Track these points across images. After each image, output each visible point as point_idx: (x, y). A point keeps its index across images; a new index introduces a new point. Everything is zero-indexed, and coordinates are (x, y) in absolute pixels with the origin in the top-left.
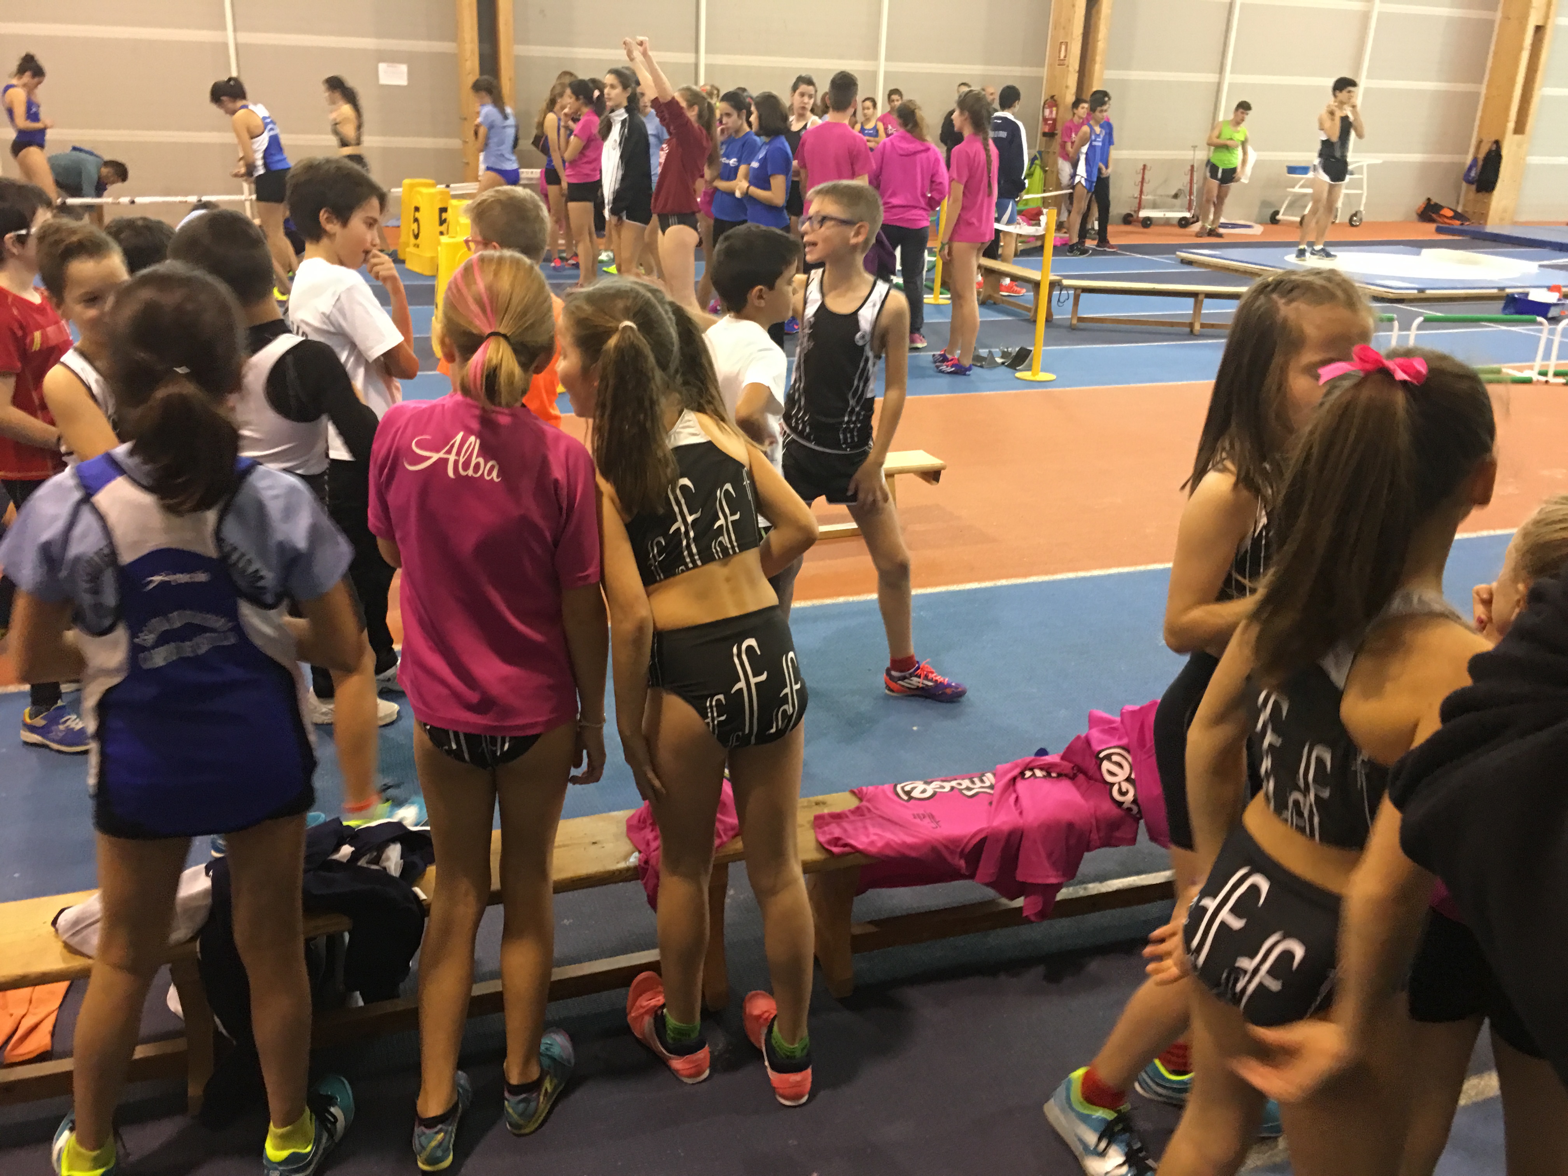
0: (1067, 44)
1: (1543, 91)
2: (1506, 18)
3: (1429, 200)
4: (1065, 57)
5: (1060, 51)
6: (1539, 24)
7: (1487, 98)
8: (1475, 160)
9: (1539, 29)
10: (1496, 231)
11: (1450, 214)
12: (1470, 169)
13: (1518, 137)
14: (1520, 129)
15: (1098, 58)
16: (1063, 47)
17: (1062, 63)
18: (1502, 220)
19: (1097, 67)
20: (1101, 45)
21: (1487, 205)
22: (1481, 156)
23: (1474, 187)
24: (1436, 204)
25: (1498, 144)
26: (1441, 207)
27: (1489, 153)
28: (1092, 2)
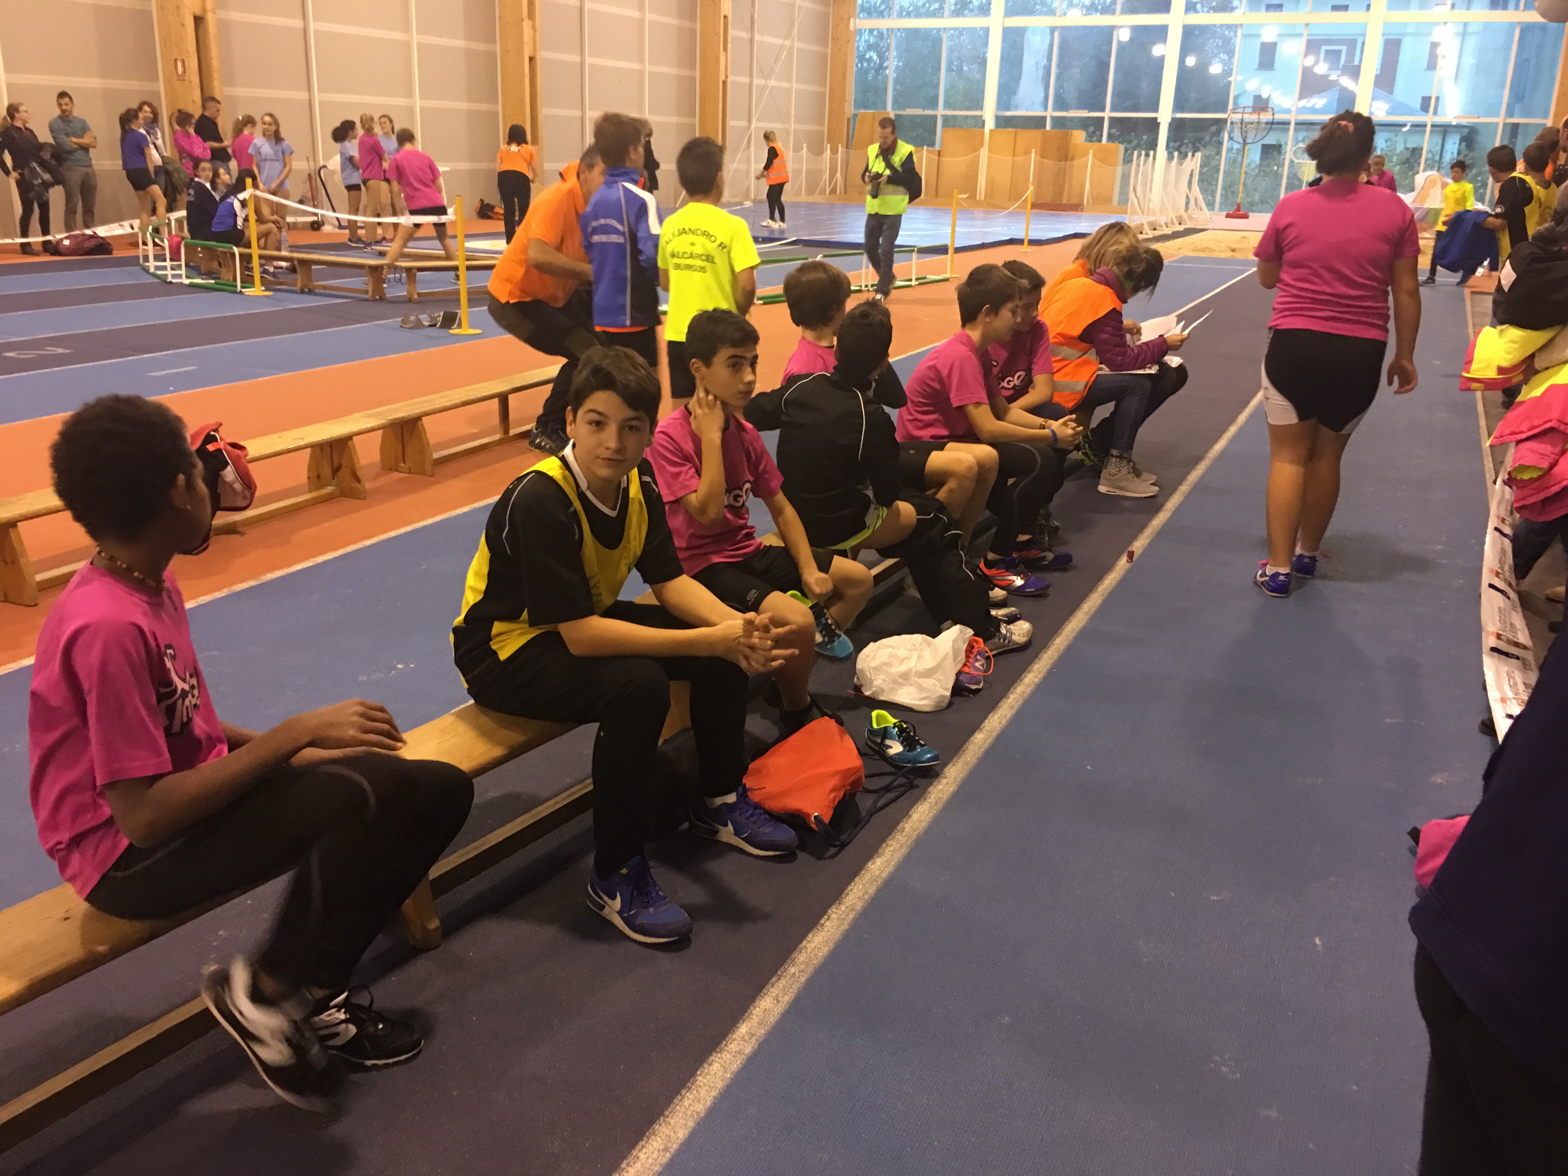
0: (183, 62)
1: (544, 111)
2: (505, 51)
3: (482, 201)
4: (184, 72)
5: (176, 68)
6: (532, 55)
7: (504, 116)
9: (531, 59)
15: (215, 75)
16: (179, 64)
17: (181, 78)
19: (216, 83)
20: (215, 63)
24: (488, 205)
26: (493, 207)
28: (199, 21)
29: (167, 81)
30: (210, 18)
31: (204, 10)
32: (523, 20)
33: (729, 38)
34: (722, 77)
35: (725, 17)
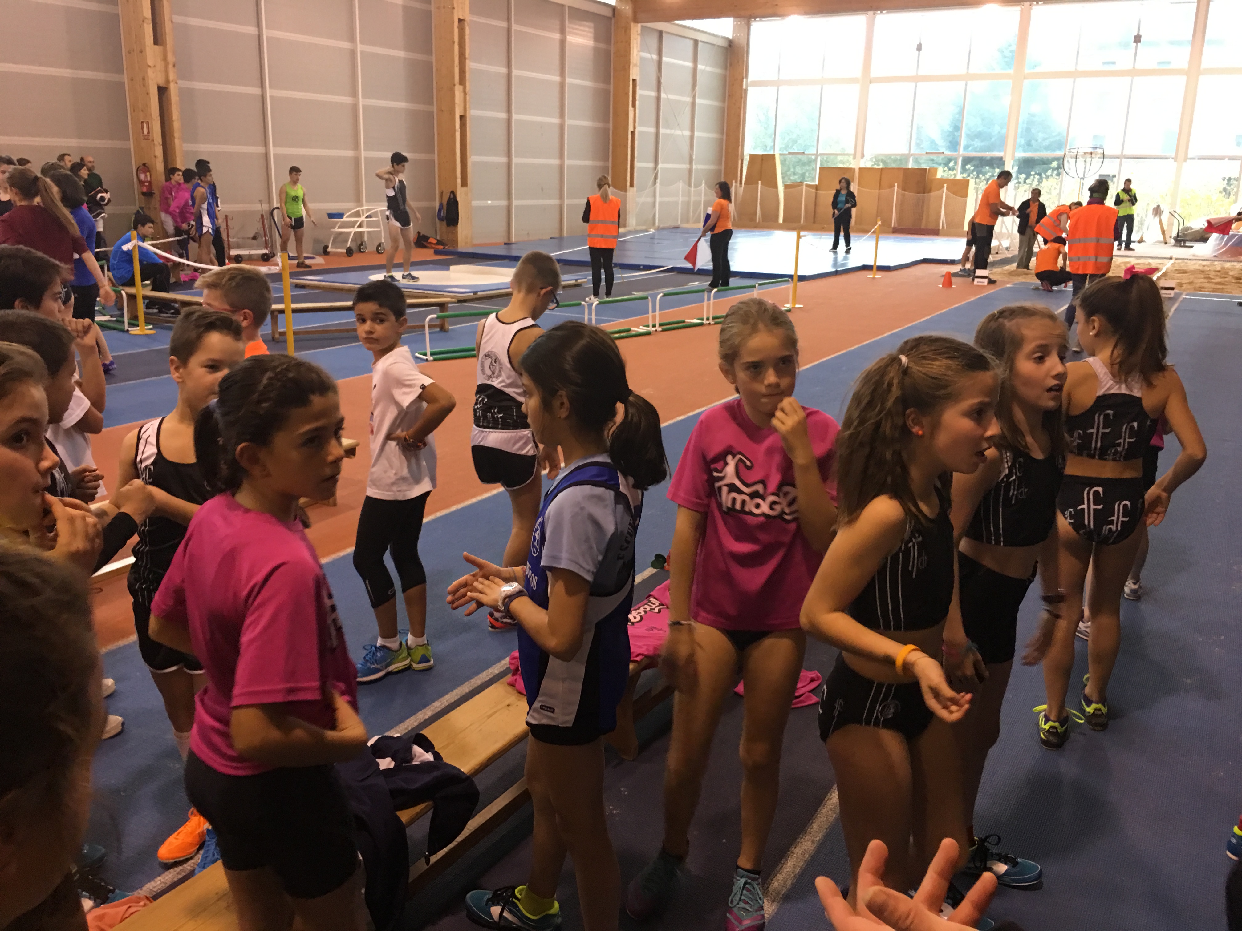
0: (148, 123)
1: (472, 159)
2: (440, 111)
3: (419, 233)
4: (149, 133)
5: (142, 128)
6: (462, 114)
7: (439, 164)
8: (441, 205)
10: (464, 250)
11: (435, 241)
12: (440, 210)
13: (464, 189)
14: (464, 184)
15: (176, 135)
16: (145, 125)
17: (147, 137)
18: (466, 243)
19: (177, 142)
20: (176, 125)
21: (456, 234)
22: (445, 202)
23: (445, 223)
25: (453, 193)
27: (449, 199)
28: (162, 91)
29: (136, 140)
30: (173, 88)
31: (168, 81)
32: (454, 85)
33: (637, 97)
34: (631, 129)
35: (634, 80)
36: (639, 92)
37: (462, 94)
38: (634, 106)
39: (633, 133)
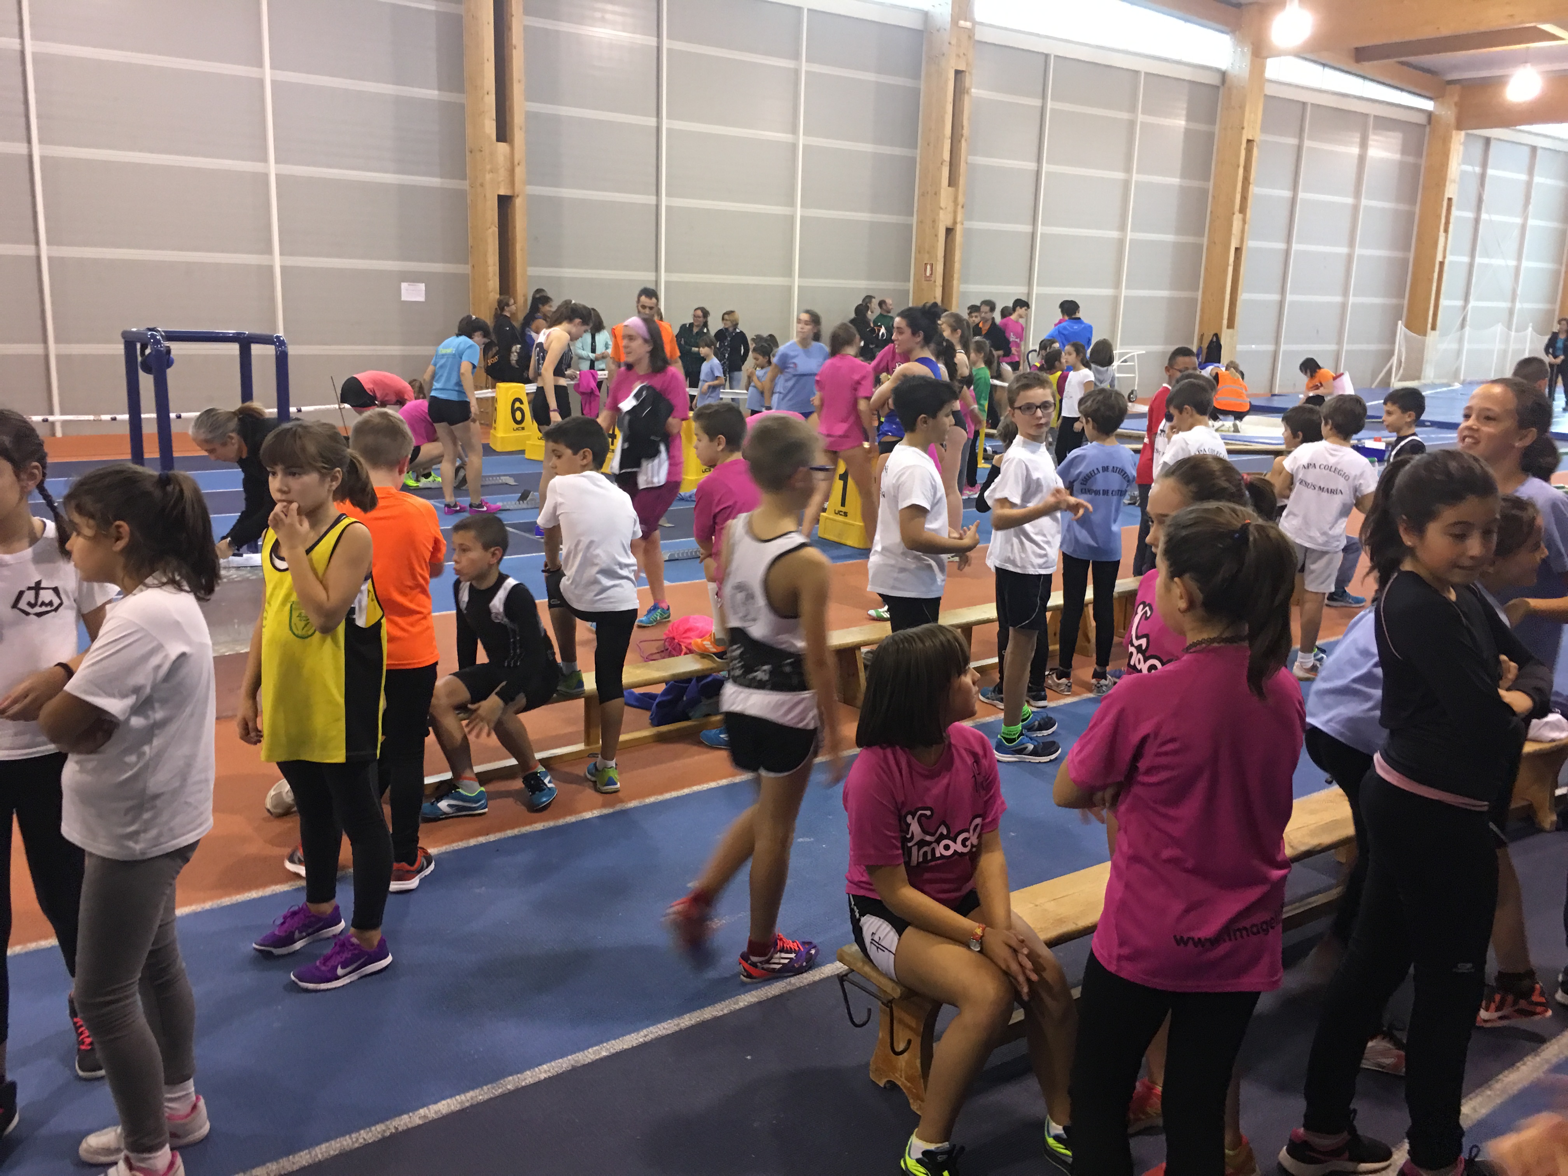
0: (932, 266)
4: (931, 274)
5: (926, 270)
6: (1238, 246)
7: (1203, 303)
9: (1238, 250)
13: (1230, 331)
14: (1231, 325)
15: (956, 276)
16: (929, 267)
17: (927, 279)
19: (955, 282)
20: (957, 266)
22: (1205, 345)
25: (1217, 336)
27: (1212, 341)
28: (949, 231)
29: (917, 281)
30: (959, 228)
31: (955, 223)
32: (1234, 214)
33: (1452, 220)
34: (1439, 258)
35: (1450, 199)
36: (1455, 212)
37: (1240, 223)
38: (1446, 231)
39: (1442, 264)
